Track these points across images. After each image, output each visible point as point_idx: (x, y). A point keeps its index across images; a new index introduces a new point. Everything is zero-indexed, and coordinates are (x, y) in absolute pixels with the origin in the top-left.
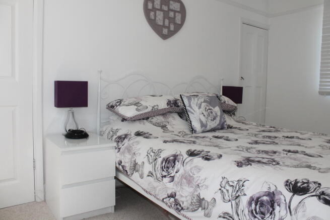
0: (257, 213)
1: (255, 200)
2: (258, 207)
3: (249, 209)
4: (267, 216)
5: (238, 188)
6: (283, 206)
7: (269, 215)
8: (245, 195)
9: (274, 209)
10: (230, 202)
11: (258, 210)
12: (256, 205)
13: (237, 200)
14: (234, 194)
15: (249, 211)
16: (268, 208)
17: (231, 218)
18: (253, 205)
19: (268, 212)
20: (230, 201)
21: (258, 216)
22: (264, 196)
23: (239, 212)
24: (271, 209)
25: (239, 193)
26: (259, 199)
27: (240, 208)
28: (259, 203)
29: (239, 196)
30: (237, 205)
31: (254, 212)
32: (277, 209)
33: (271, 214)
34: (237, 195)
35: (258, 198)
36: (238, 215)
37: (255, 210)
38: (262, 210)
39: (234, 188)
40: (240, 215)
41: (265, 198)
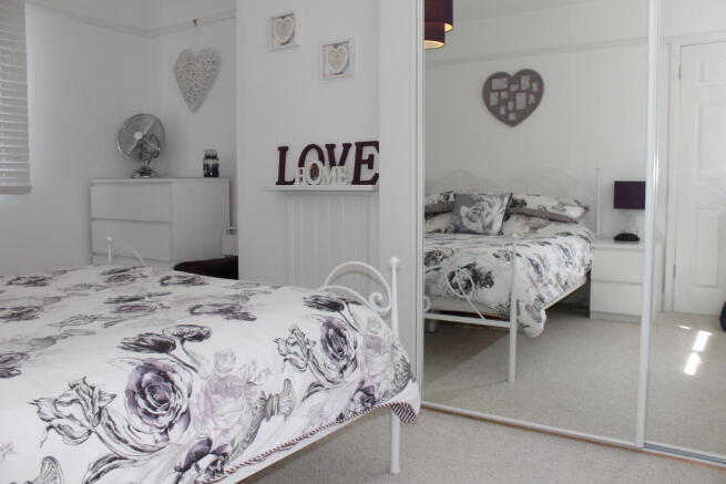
0: (154, 409)
1: (136, 390)
2: (149, 398)
3: (137, 413)
4: (172, 400)
5: (86, 397)
6: (178, 368)
7: (172, 394)
8: (113, 396)
9: (172, 382)
10: (93, 435)
11: (153, 403)
12: (144, 397)
13: (104, 419)
14: (89, 413)
15: (141, 417)
16: (164, 386)
17: (115, 459)
18: (141, 402)
19: (169, 392)
20: (90, 432)
21: (159, 412)
22: (142, 374)
23: (123, 434)
24: (169, 385)
25: (97, 404)
26: (143, 385)
27: (119, 427)
28: (146, 390)
29: (101, 409)
30: (109, 427)
31: (150, 410)
32: (175, 378)
33: (174, 391)
34: (97, 410)
35: (139, 384)
36: (126, 442)
37: (149, 405)
38: (158, 397)
39: (83, 402)
40: (128, 439)
41: (148, 377)
